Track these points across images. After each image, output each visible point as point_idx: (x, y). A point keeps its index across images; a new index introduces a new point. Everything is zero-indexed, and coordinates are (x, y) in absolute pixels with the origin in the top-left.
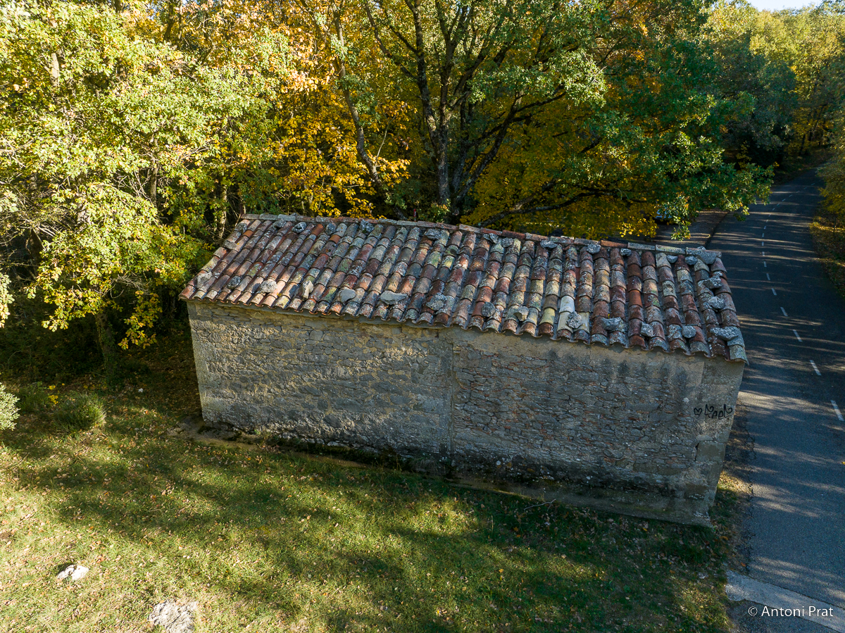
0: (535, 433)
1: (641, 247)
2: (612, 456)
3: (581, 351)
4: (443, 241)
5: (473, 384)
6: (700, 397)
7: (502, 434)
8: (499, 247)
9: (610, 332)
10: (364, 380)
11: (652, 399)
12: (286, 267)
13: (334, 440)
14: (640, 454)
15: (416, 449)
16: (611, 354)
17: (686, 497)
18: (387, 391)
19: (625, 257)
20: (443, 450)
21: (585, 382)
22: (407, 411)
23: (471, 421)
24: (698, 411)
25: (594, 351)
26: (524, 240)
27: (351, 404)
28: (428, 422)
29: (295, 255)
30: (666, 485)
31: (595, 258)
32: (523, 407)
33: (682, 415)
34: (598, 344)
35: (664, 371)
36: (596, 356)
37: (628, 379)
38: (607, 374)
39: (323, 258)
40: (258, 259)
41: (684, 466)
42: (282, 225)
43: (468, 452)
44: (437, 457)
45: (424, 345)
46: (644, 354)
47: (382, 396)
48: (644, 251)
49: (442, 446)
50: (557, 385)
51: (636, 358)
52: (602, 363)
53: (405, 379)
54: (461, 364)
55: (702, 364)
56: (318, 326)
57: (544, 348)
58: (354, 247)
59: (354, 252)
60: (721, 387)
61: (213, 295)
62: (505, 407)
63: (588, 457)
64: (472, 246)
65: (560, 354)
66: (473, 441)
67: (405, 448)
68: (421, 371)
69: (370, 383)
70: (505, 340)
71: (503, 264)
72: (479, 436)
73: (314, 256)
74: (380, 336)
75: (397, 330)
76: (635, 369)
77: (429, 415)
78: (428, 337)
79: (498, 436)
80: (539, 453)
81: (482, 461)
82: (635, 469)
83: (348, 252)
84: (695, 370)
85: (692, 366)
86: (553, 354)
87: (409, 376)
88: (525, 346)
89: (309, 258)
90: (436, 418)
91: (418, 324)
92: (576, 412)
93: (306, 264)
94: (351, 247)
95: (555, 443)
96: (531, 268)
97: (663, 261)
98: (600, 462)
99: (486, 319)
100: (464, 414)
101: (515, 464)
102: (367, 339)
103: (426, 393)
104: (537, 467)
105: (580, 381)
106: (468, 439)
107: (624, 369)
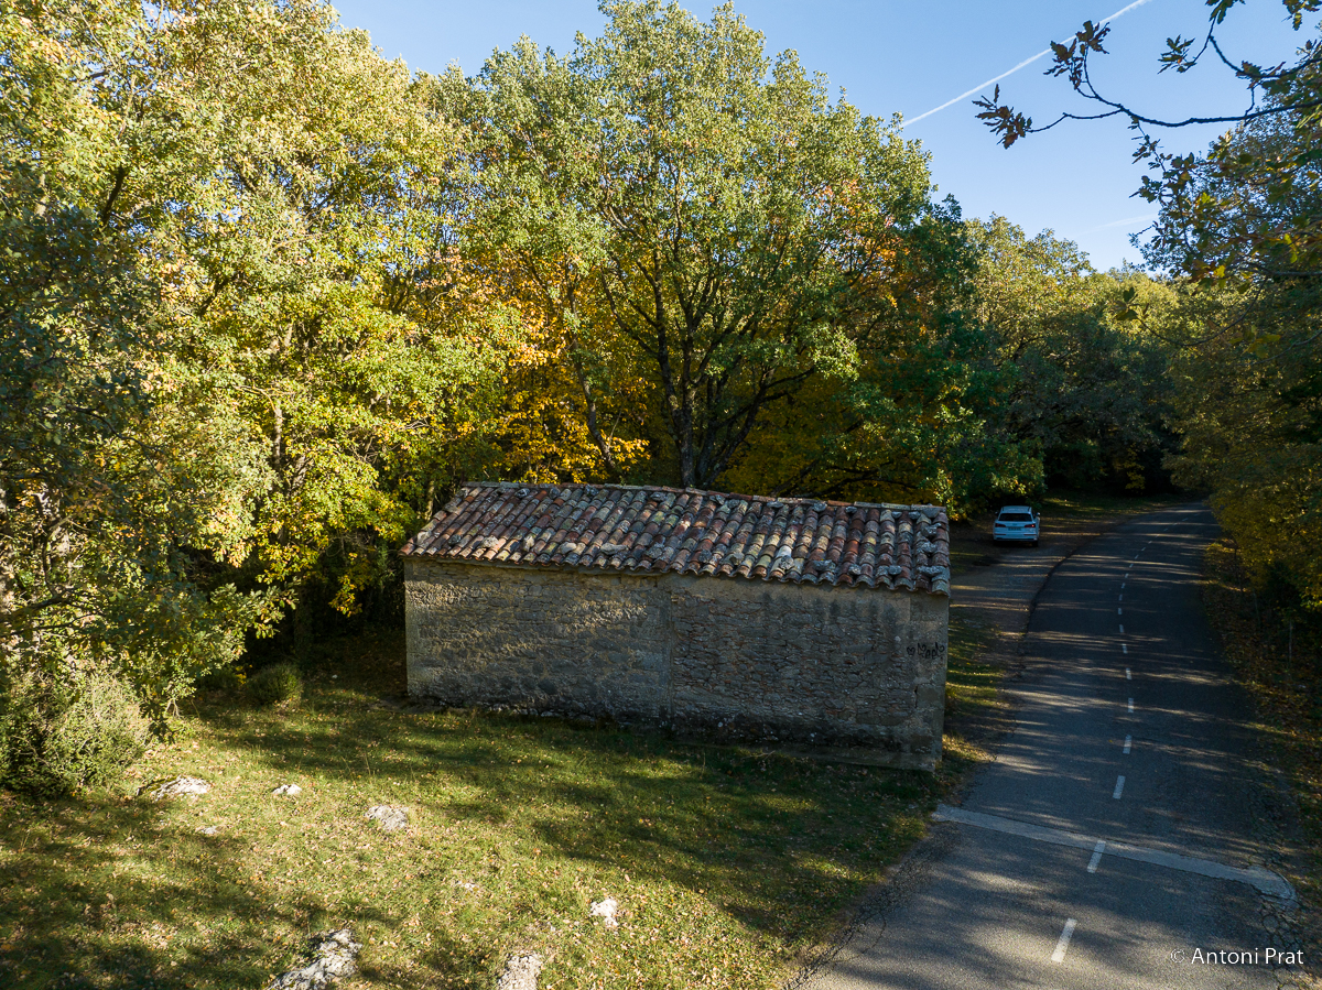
0: (755, 686)
1: (868, 505)
2: (834, 707)
3: (792, 592)
4: (667, 504)
5: (691, 634)
6: (911, 635)
7: (722, 689)
8: (725, 508)
9: (820, 571)
10: (583, 636)
11: (865, 640)
12: (508, 527)
13: (548, 710)
14: (860, 702)
15: (635, 714)
16: (821, 593)
17: (912, 751)
18: (606, 648)
19: (850, 514)
20: (663, 713)
21: (800, 625)
22: (625, 670)
23: (690, 677)
24: (910, 650)
25: (806, 590)
26: (750, 502)
27: (568, 665)
28: (647, 682)
29: (517, 517)
30: (891, 737)
31: (821, 515)
32: (743, 657)
33: (896, 656)
34: (807, 582)
35: (873, 609)
36: (808, 596)
37: (840, 619)
38: (820, 614)
39: (546, 518)
40: (478, 522)
41: (905, 714)
42: (504, 491)
43: (688, 714)
44: (657, 722)
45: (643, 595)
46: (853, 592)
47: (599, 654)
48: (870, 509)
49: (662, 708)
50: (774, 630)
51: (846, 596)
52: (814, 603)
53: (624, 634)
54: (679, 613)
55: (908, 600)
56: (537, 580)
57: (758, 591)
58: (578, 509)
59: (577, 514)
60: (930, 623)
61: (432, 551)
62: (724, 658)
63: (812, 711)
64: (698, 507)
65: (774, 597)
66: (694, 701)
67: (623, 714)
68: (640, 624)
69: (588, 641)
70: (720, 584)
71: (727, 523)
72: (700, 694)
73: (536, 517)
74: (599, 588)
75: (616, 581)
76: (845, 608)
77: (648, 673)
78: (647, 587)
79: (719, 692)
80: (761, 710)
81: (704, 724)
82: (858, 721)
83: (571, 513)
84: (902, 606)
85: (899, 602)
86: (767, 596)
87: (628, 630)
88: (739, 589)
89: (531, 519)
90: (655, 675)
91: (635, 571)
92: (793, 658)
93: (528, 524)
94: (575, 509)
95: (777, 696)
96: (756, 525)
97: (887, 516)
98: (822, 715)
99: (703, 565)
100: (683, 669)
101: (737, 724)
102: (586, 592)
103: (645, 648)
104: (759, 726)
105: (794, 624)
106: (689, 698)
107: (835, 608)
